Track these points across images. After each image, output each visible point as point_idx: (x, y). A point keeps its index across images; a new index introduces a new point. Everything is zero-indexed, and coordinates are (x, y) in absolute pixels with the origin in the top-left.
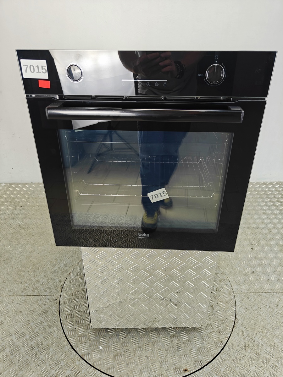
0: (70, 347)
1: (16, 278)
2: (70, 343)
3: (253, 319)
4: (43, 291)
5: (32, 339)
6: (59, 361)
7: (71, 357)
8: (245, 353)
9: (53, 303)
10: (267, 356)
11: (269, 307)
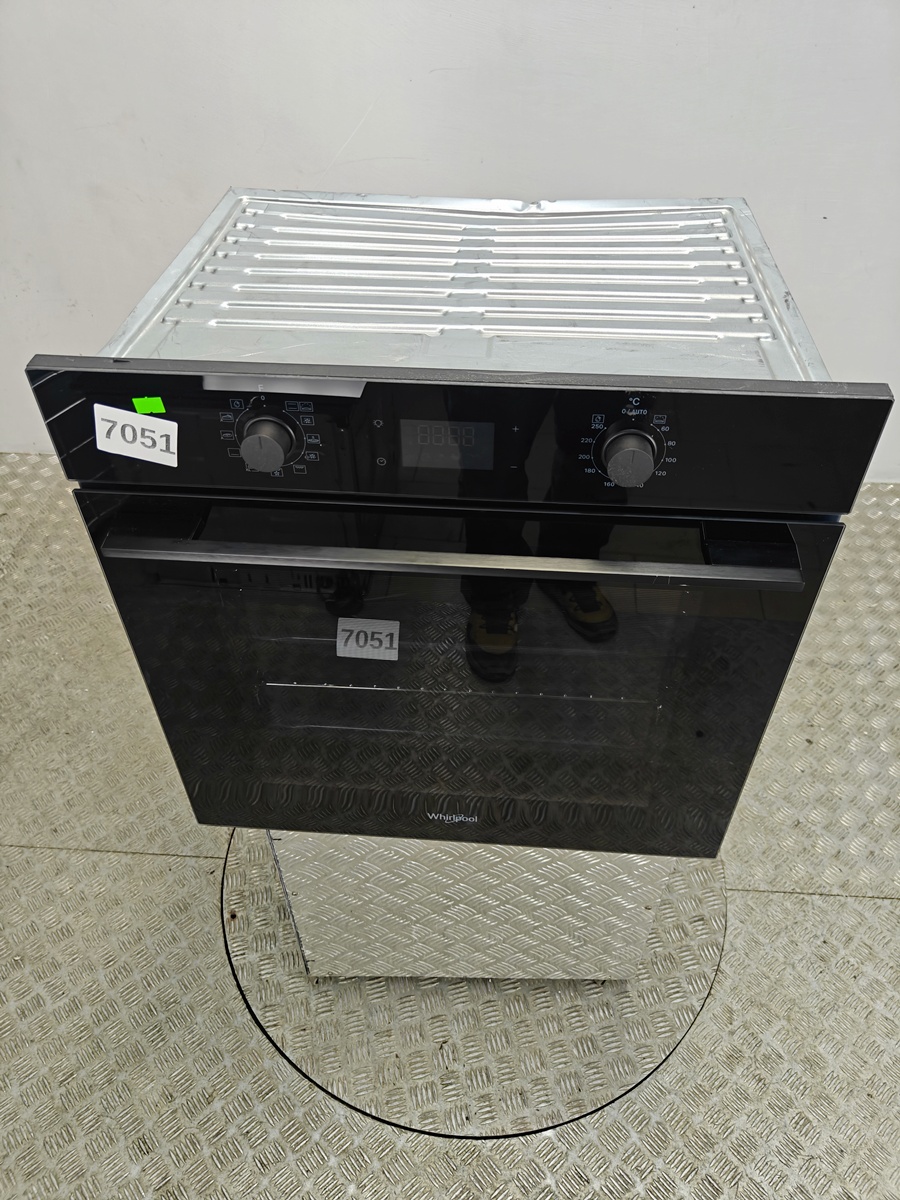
0: (249, 1017)
1: (102, 796)
2: (248, 1007)
3: (769, 978)
4: (177, 840)
5: (149, 985)
6: (218, 1055)
7: (251, 1045)
8: (726, 1077)
9: (205, 882)
10: (789, 1091)
11: (825, 942)
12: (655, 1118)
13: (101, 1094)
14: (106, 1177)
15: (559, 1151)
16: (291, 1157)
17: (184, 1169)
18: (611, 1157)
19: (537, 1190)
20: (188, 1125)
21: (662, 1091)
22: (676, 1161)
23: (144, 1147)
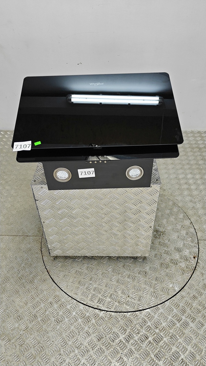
0: (51, 280)
2: (51, 277)
4: (27, 232)
5: (19, 272)
6: (42, 291)
7: (52, 288)
8: (203, 292)
9: (36, 243)
12: (181, 305)
13: (5, 303)
14: (7, 327)
15: (151, 315)
16: (66, 319)
17: (32, 324)
18: (168, 316)
19: (145, 327)
20: (33, 311)
21: (183, 297)
22: (189, 317)
23: (19, 318)
